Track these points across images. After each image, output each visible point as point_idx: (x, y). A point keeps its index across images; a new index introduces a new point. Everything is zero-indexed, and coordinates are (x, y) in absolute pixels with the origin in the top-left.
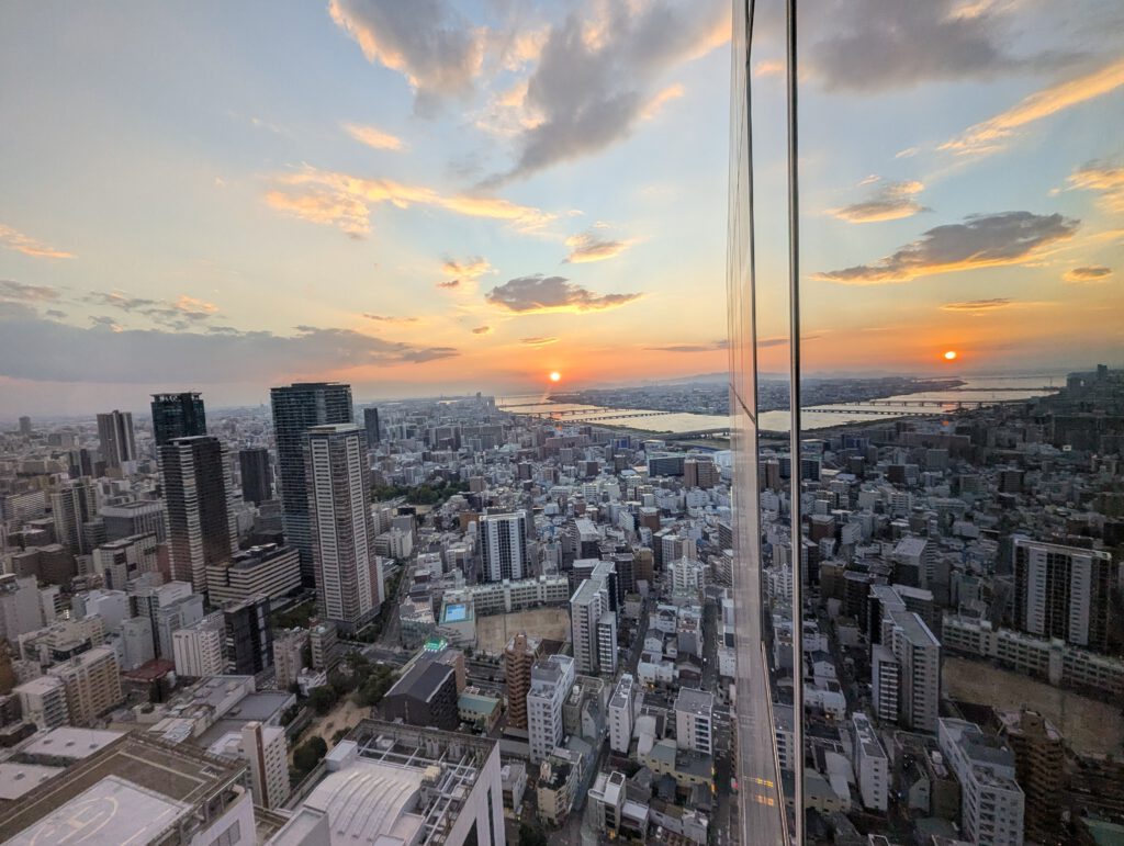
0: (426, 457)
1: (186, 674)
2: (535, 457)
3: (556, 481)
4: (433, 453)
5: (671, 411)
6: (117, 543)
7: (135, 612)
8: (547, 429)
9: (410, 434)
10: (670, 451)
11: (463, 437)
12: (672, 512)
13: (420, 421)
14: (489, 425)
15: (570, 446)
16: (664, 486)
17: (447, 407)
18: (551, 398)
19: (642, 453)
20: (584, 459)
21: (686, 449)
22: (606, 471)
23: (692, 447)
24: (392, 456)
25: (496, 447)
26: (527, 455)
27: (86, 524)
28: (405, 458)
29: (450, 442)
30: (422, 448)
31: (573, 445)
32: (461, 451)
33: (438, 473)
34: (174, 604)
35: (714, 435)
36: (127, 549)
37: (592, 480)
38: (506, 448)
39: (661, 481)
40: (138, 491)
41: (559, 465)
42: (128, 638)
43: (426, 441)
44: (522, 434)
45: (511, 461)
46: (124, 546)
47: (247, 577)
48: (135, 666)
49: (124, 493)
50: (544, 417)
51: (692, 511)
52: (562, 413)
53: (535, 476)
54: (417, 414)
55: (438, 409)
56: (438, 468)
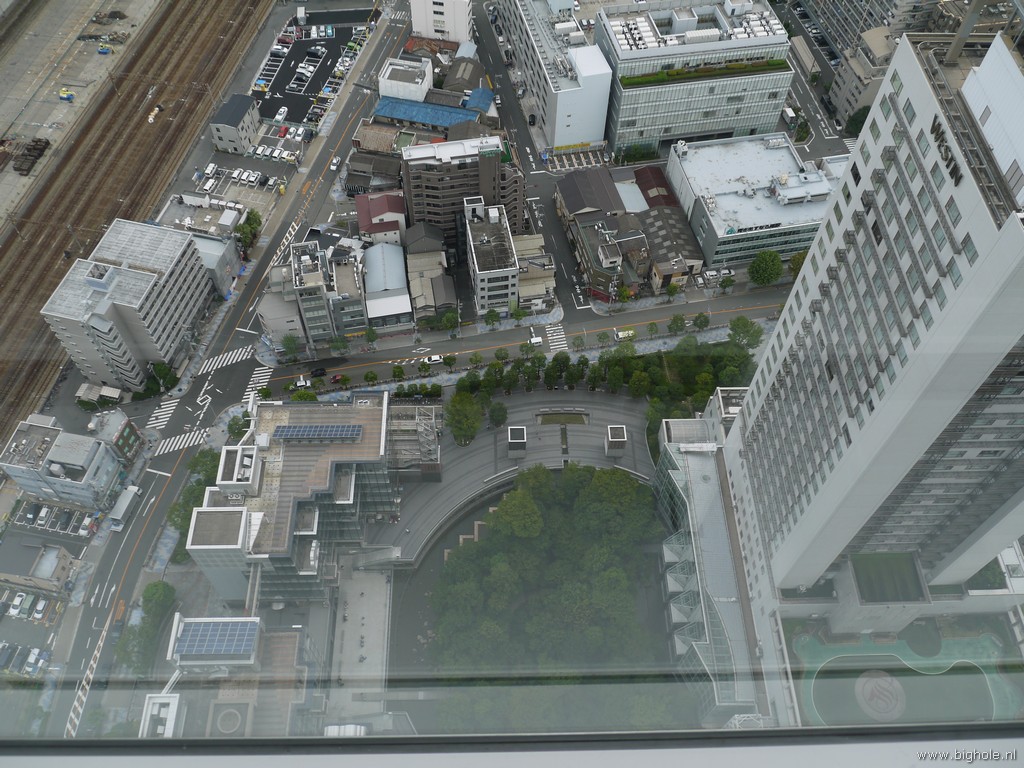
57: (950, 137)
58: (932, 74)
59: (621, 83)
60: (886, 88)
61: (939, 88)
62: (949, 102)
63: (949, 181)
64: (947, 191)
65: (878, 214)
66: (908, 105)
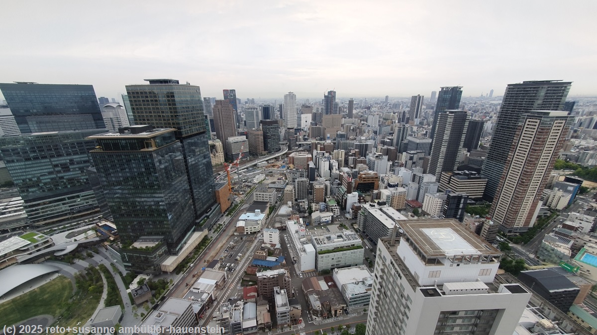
1: (426, 211)
6: (412, 152)
7: (413, 181)
27: (403, 142)
34: (428, 183)
36: (415, 155)
40: (419, 132)
42: (410, 188)
46: (414, 154)
47: (458, 183)
48: (410, 199)
49: (414, 132)
57: (395, 265)
58: (388, 248)
59: (318, 253)
60: (378, 252)
61: (390, 252)
62: (394, 256)
63: (399, 278)
64: (399, 281)
65: (384, 289)
66: (384, 257)
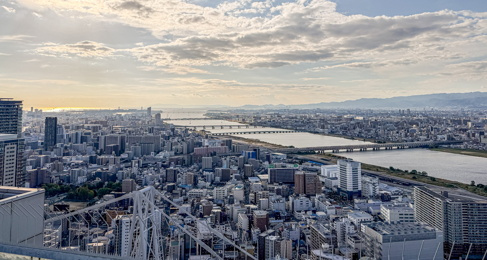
0: (92, 160)
2: (183, 163)
3: (195, 185)
4: (99, 157)
5: (296, 130)
8: (197, 140)
9: (83, 139)
10: (290, 163)
11: (127, 144)
12: (282, 215)
13: (95, 129)
14: (151, 135)
15: (212, 155)
16: (278, 192)
17: (121, 118)
18: (207, 114)
19: (266, 163)
20: (221, 166)
21: (301, 162)
22: (236, 177)
23: (306, 160)
24: (64, 158)
25: (152, 154)
26: (177, 162)
28: (73, 160)
29: (115, 148)
30: (91, 151)
31: (215, 154)
32: (123, 156)
33: (99, 174)
35: (325, 151)
37: (223, 185)
38: (161, 155)
39: (276, 188)
41: (201, 170)
43: (96, 146)
44: (176, 144)
45: (163, 166)
50: (198, 129)
51: (297, 214)
52: (213, 127)
53: (179, 179)
54: (95, 123)
55: (113, 119)
56: (99, 170)
